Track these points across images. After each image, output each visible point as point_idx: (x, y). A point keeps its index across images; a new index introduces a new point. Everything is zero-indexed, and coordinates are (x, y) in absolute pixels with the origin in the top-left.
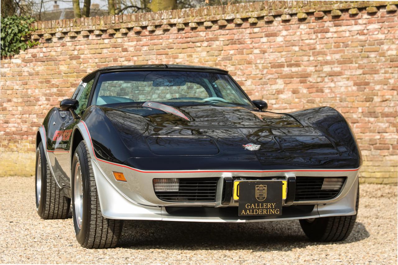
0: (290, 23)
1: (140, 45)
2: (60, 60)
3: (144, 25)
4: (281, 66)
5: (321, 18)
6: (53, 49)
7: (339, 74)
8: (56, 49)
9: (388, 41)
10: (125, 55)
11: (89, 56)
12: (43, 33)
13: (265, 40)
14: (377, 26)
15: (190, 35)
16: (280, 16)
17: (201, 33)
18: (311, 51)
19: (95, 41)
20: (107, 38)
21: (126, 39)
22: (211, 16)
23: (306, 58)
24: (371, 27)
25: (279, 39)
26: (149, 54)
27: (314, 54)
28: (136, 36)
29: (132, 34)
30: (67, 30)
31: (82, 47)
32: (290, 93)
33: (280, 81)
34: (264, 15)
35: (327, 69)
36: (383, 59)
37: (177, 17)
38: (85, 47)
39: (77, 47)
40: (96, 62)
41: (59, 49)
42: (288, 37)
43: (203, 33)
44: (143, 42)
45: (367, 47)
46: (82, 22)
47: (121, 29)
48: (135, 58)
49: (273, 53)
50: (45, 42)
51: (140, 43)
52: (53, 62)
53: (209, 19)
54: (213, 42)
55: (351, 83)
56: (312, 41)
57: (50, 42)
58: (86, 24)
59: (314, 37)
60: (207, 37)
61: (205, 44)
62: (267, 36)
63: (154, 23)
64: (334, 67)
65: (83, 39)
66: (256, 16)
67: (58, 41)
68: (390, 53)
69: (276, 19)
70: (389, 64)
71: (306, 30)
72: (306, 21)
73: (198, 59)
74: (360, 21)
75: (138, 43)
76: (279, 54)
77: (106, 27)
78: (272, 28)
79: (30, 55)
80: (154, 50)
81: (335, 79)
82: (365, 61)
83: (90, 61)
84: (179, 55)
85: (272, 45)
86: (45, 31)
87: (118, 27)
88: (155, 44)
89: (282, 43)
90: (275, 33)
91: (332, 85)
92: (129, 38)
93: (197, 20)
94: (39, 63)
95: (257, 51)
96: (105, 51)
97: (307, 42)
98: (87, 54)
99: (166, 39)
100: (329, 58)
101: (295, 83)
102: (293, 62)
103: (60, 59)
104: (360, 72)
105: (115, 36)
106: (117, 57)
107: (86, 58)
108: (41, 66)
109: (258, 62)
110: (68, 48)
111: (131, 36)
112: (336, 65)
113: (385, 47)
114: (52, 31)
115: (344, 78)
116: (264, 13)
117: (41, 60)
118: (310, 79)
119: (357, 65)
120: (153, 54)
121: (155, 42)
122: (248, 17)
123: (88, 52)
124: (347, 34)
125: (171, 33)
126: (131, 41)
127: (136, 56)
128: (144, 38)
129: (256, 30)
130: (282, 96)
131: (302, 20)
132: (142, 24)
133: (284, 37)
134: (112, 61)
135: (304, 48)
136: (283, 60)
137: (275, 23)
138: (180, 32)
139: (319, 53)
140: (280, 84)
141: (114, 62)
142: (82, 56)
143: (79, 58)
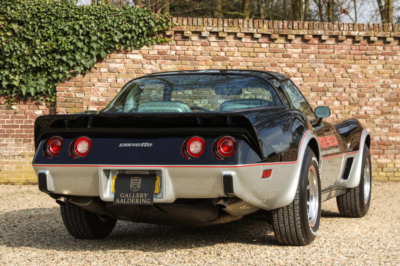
1: (307, 53)
2: (200, 60)
3: (320, 34)
6: (191, 48)
8: (196, 48)
10: (286, 61)
11: (240, 58)
12: (184, 30)
15: (365, 48)
17: (378, 47)
19: (250, 44)
20: (266, 42)
21: (289, 45)
22: (395, 33)
26: (316, 62)
28: (303, 43)
29: (297, 41)
30: (218, 30)
31: (232, 49)
37: (358, 30)
38: (235, 49)
39: (226, 49)
40: (249, 65)
41: (200, 49)
43: (380, 48)
44: (310, 50)
46: (241, 24)
47: (289, 34)
48: (300, 65)
50: (181, 39)
51: (307, 51)
52: (189, 61)
53: (394, 35)
54: (389, 56)
57: (187, 40)
58: (246, 26)
60: (383, 51)
61: (382, 58)
63: (331, 33)
65: (233, 40)
67: (199, 40)
73: (373, 71)
75: (304, 50)
77: (271, 32)
79: (156, 52)
80: (322, 59)
83: (241, 64)
84: (352, 66)
86: (187, 28)
87: (287, 33)
88: (325, 53)
92: (293, 45)
93: (381, 35)
94: (169, 61)
96: (261, 55)
98: (238, 56)
99: (338, 49)
103: (200, 58)
105: (276, 42)
106: (276, 62)
107: (236, 60)
108: (171, 65)
110: (212, 48)
111: (296, 43)
114: (197, 28)
117: (172, 58)
120: (321, 62)
121: (325, 52)
123: (239, 54)
125: (345, 44)
126: (295, 48)
127: (301, 63)
128: (312, 47)
132: (317, 33)
134: (270, 66)
138: (355, 44)
141: (271, 67)
142: (231, 58)
143: (226, 59)
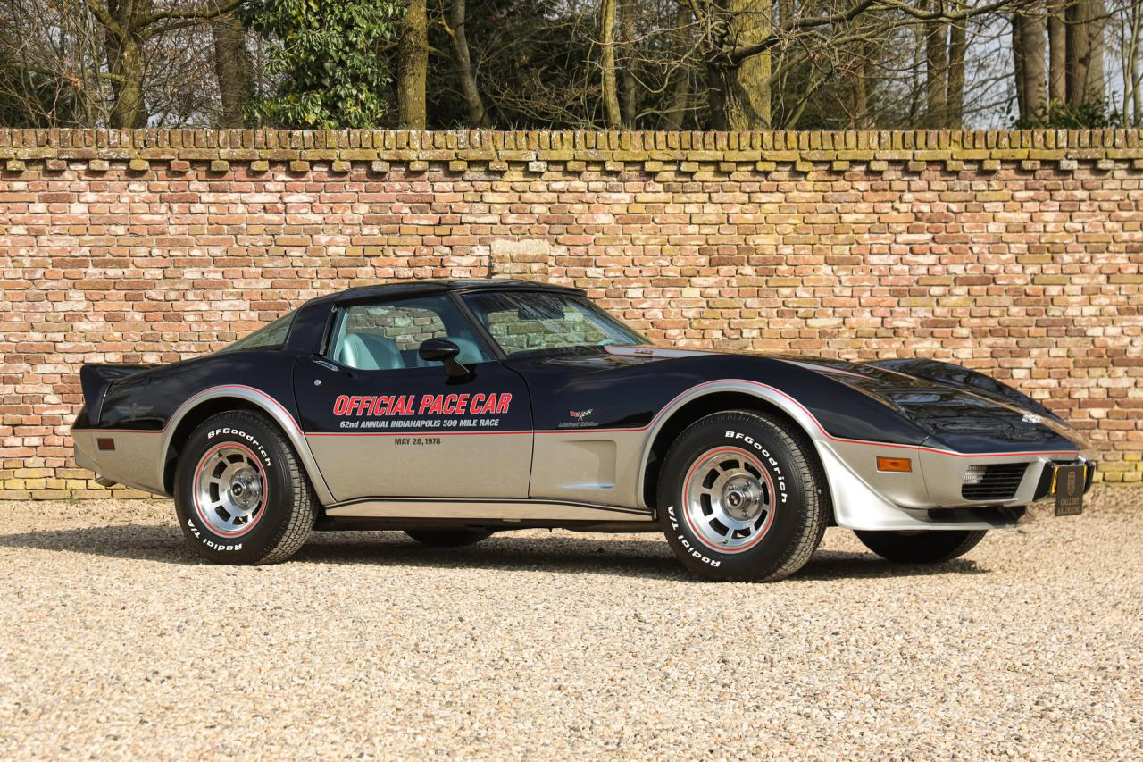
0: (106, 177)
4: (82, 263)
5: (181, 173)
7: (219, 286)
9: (330, 226)
13: (40, 207)
14: (304, 197)
16: (86, 161)
18: (154, 238)
23: (143, 251)
24: (292, 198)
25: (78, 208)
27: (160, 244)
32: (102, 319)
33: (76, 295)
34: (50, 156)
35: (192, 274)
36: (319, 261)
42: (99, 205)
45: (283, 236)
49: (59, 237)
55: (246, 305)
56: (157, 218)
59: (163, 208)
62: (45, 199)
64: (209, 272)
66: (26, 157)
68: (331, 250)
69: (72, 167)
70: (331, 272)
71: (143, 195)
72: (146, 177)
74: (270, 186)
76: (75, 240)
78: (60, 184)
81: (210, 295)
82: (279, 262)
85: (60, 219)
89: (83, 217)
90: (68, 196)
91: (204, 306)
95: (21, 230)
97: (147, 218)
100: (196, 252)
101: (116, 300)
102: (108, 257)
104: (267, 283)
109: (23, 252)
112: (212, 268)
113: (323, 239)
115: (231, 294)
116: (48, 152)
118: (152, 294)
119: (260, 270)
122: (5, 157)
124: (241, 209)
129: (18, 186)
130: (82, 326)
131: (134, 174)
133: (87, 205)
135: (137, 230)
136: (86, 251)
137: (67, 175)
139: (175, 242)
140: (77, 301)
